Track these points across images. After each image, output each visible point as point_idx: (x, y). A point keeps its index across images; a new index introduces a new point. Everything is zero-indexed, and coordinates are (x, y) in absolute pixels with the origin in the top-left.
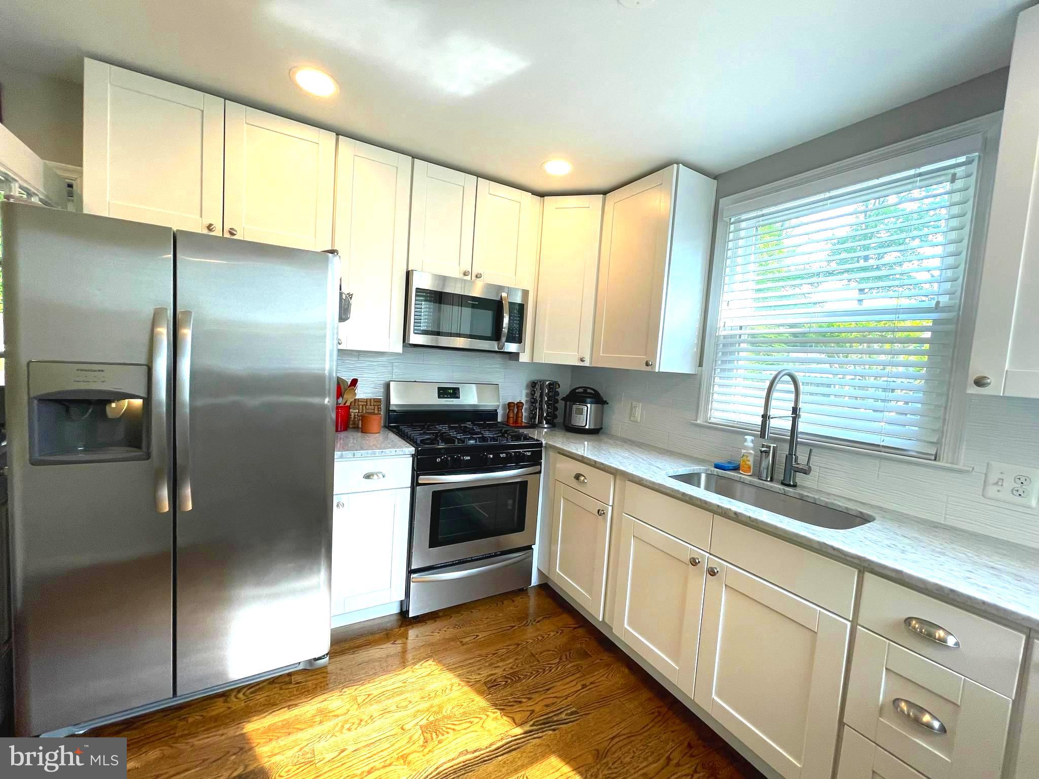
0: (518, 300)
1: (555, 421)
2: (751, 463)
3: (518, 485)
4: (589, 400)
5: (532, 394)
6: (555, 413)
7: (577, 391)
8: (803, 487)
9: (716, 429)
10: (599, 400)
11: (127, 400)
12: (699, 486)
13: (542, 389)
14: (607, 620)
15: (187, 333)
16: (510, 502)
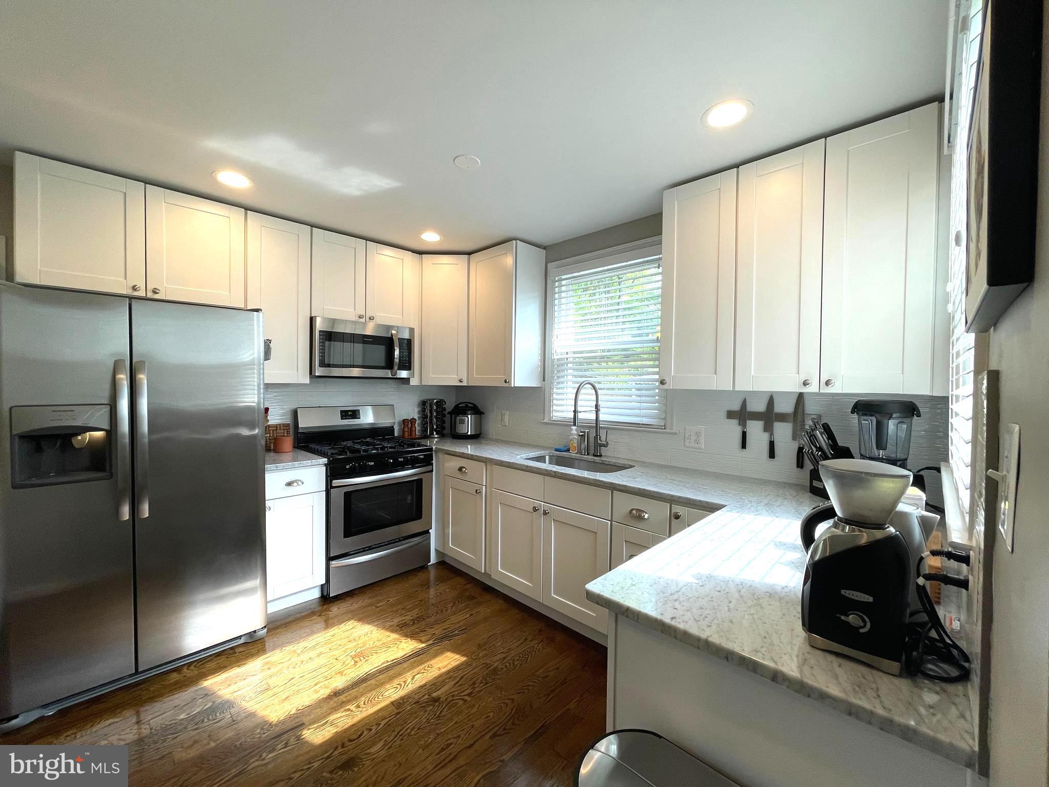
0: (406, 335)
1: (444, 432)
2: (575, 445)
3: (415, 483)
4: (469, 412)
5: (423, 410)
6: (443, 425)
7: (460, 406)
8: (605, 456)
9: (555, 424)
10: (477, 411)
11: (88, 433)
12: (545, 463)
13: (431, 406)
14: (488, 571)
15: (142, 378)
16: (409, 498)
